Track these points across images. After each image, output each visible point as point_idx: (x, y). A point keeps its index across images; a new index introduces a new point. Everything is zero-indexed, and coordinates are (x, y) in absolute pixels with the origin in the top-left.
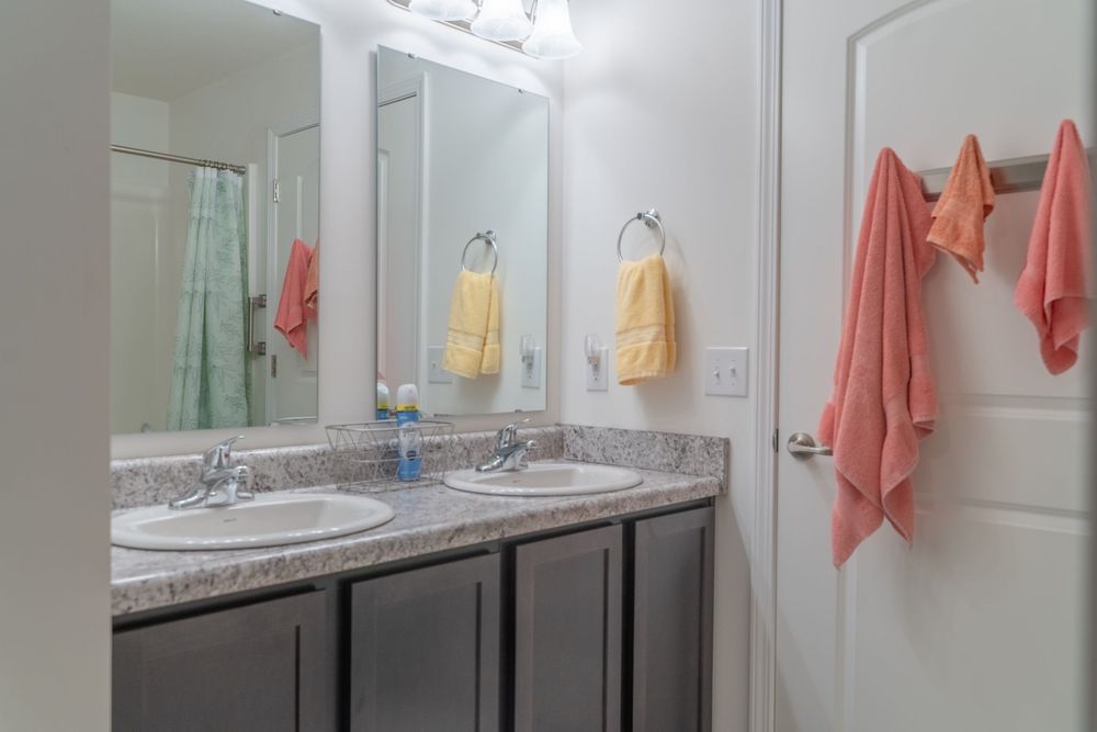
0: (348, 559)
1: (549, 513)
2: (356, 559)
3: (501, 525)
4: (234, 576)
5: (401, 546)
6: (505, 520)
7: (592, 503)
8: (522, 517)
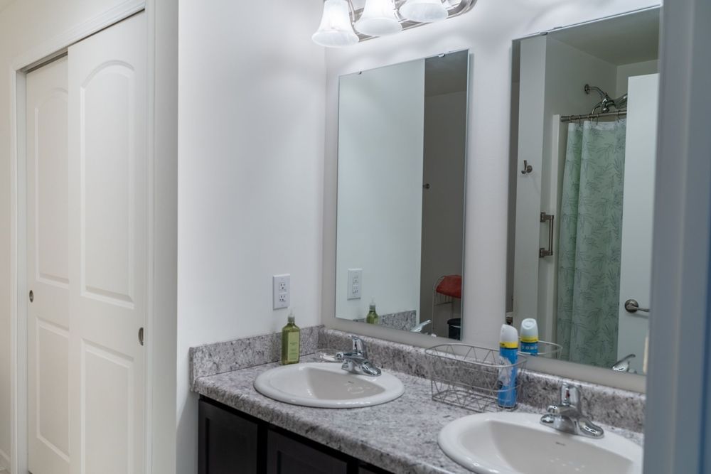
0: (259, 413)
1: (379, 454)
2: (262, 414)
3: (339, 441)
4: (223, 395)
5: (282, 420)
6: (343, 439)
7: (425, 468)
8: (356, 443)
